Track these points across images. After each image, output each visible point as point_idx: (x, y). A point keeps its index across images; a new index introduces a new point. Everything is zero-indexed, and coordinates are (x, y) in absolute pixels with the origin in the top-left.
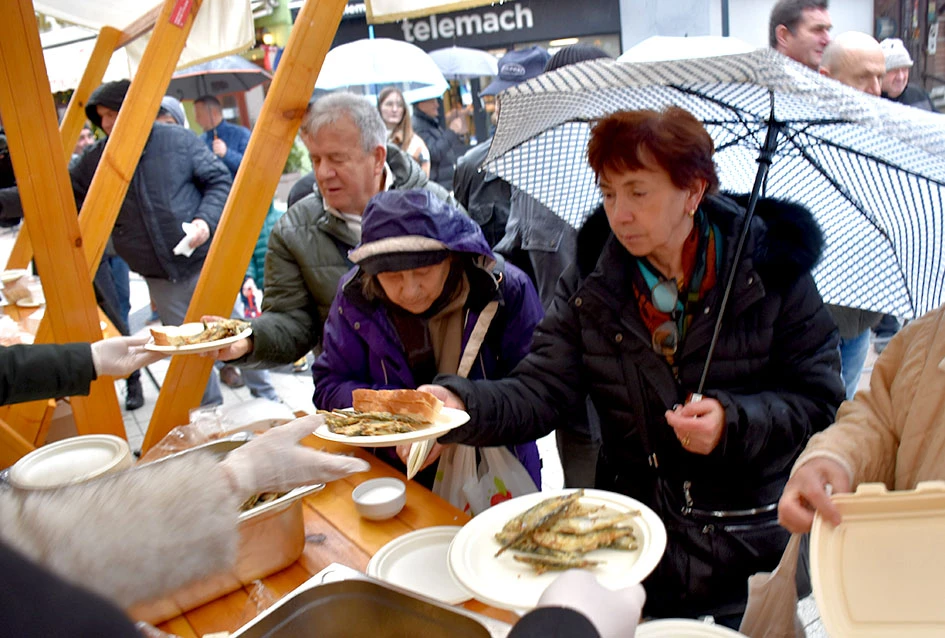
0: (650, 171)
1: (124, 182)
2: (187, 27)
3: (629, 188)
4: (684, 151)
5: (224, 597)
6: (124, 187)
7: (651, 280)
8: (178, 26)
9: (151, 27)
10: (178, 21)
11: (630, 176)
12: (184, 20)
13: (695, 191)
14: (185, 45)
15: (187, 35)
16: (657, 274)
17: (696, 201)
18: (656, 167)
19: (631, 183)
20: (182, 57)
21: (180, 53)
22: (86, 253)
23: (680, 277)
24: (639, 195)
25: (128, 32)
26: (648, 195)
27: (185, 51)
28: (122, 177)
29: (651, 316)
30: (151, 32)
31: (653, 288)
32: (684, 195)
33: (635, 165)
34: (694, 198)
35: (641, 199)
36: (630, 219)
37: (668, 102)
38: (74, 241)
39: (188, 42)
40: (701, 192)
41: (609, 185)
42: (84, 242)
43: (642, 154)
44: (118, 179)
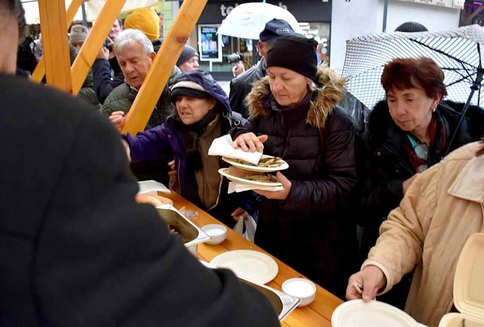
0: (417, 88)
1: (88, 67)
3: (405, 97)
4: (434, 79)
7: (413, 143)
11: (406, 91)
13: (436, 99)
16: (416, 140)
17: (436, 104)
18: (420, 87)
19: (407, 95)
23: (428, 142)
24: (410, 100)
26: (415, 101)
28: (88, 64)
29: (415, 161)
31: (415, 147)
32: (431, 101)
33: (410, 86)
34: (435, 102)
35: (410, 103)
36: (405, 113)
37: (420, 54)
38: (69, 91)
40: (439, 99)
41: (395, 96)
42: (73, 92)
43: (413, 81)
44: (86, 65)
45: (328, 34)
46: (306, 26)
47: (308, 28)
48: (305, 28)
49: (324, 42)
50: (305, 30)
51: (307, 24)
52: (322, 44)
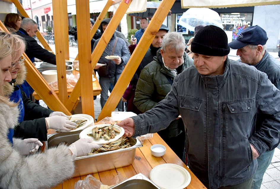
1: (106, 44)
2: (129, 4)
5: (110, 170)
6: (106, 45)
8: (127, 4)
9: (121, 1)
10: (127, 2)
12: (128, 2)
14: (128, 7)
15: (129, 6)
20: (127, 10)
21: (127, 9)
22: (92, 65)
25: (115, 2)
27: (128, 9)
28: (106, 42)
30: (121, 3)
38: (89, 61)
39: (129, 7)
42: (92, 62)
44: (105, 43)
45: (251, 19)
46: (238, 15)
47: (239, 16)
48: (237, 16)
49: (249, 24)
50: (237, 17)
51: (239, 13)
52: (248, 25)
